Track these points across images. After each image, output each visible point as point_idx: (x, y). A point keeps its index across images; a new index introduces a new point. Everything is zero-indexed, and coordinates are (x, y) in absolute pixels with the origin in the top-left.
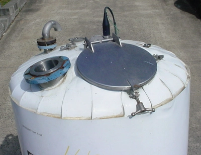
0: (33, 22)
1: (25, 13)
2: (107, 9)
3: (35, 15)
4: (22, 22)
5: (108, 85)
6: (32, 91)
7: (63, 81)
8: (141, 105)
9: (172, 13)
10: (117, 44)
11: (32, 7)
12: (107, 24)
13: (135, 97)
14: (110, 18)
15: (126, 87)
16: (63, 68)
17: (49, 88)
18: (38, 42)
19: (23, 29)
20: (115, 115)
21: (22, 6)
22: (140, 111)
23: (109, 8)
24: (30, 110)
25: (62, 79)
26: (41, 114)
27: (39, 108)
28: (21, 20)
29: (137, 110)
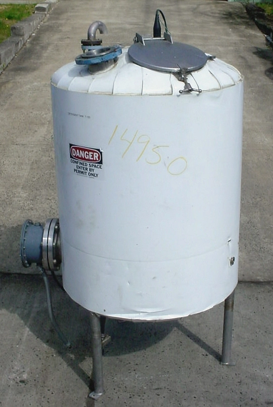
0: (29, 86)
1: (13, 73)
2: (159, 12)
3: (30, 76)
4: (10, 85)
5: (160, 66)
6: (82, 76)
7: (114, 67)
8: (188, 85)
9: (259, 84)
10: (169, 42)
11: (24, 65)
12: (158, 27)
13: (184, 80)
14: (162, 21)
15: (176, 70)
16: (116, 52)
17: (100, 72)
18: (82, 42)
19: (12, 95)
20: (164, 93)
21: (8, 61)
22: (187, 90)
23: (161, 12)
24: (80, 91)
25: (113, 65)
26: (93, 94)
27: (90, 88)
28: (8, 82)
29: (185, 88)
